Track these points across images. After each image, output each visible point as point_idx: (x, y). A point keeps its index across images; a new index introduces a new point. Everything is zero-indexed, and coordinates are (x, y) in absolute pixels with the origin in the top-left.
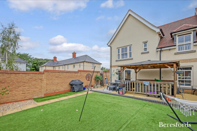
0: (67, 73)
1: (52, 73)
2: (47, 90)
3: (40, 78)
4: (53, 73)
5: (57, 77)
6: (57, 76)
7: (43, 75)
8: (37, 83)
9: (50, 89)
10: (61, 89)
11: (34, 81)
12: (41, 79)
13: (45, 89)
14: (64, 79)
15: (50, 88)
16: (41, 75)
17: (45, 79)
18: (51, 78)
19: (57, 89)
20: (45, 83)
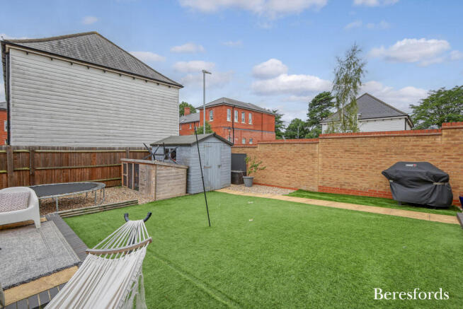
0: (382, 140)
1: (334, 141)
2: (323, 179)
3: (312, 151)
4: (338, 141)
5: (346, 151)
6: (348, 149)
7: (317, 146)
8: (306, 161)
9: (330, 179)
10: (361, 184)
11: (301, 156)
12: (312, 155)
13: (321, 176)
14: (369, 156)
15: (329, 176)
16: (313, 145)
17: (320, 155)
18: (332, 153)
19: (347, 181)
20: (320, 163)
